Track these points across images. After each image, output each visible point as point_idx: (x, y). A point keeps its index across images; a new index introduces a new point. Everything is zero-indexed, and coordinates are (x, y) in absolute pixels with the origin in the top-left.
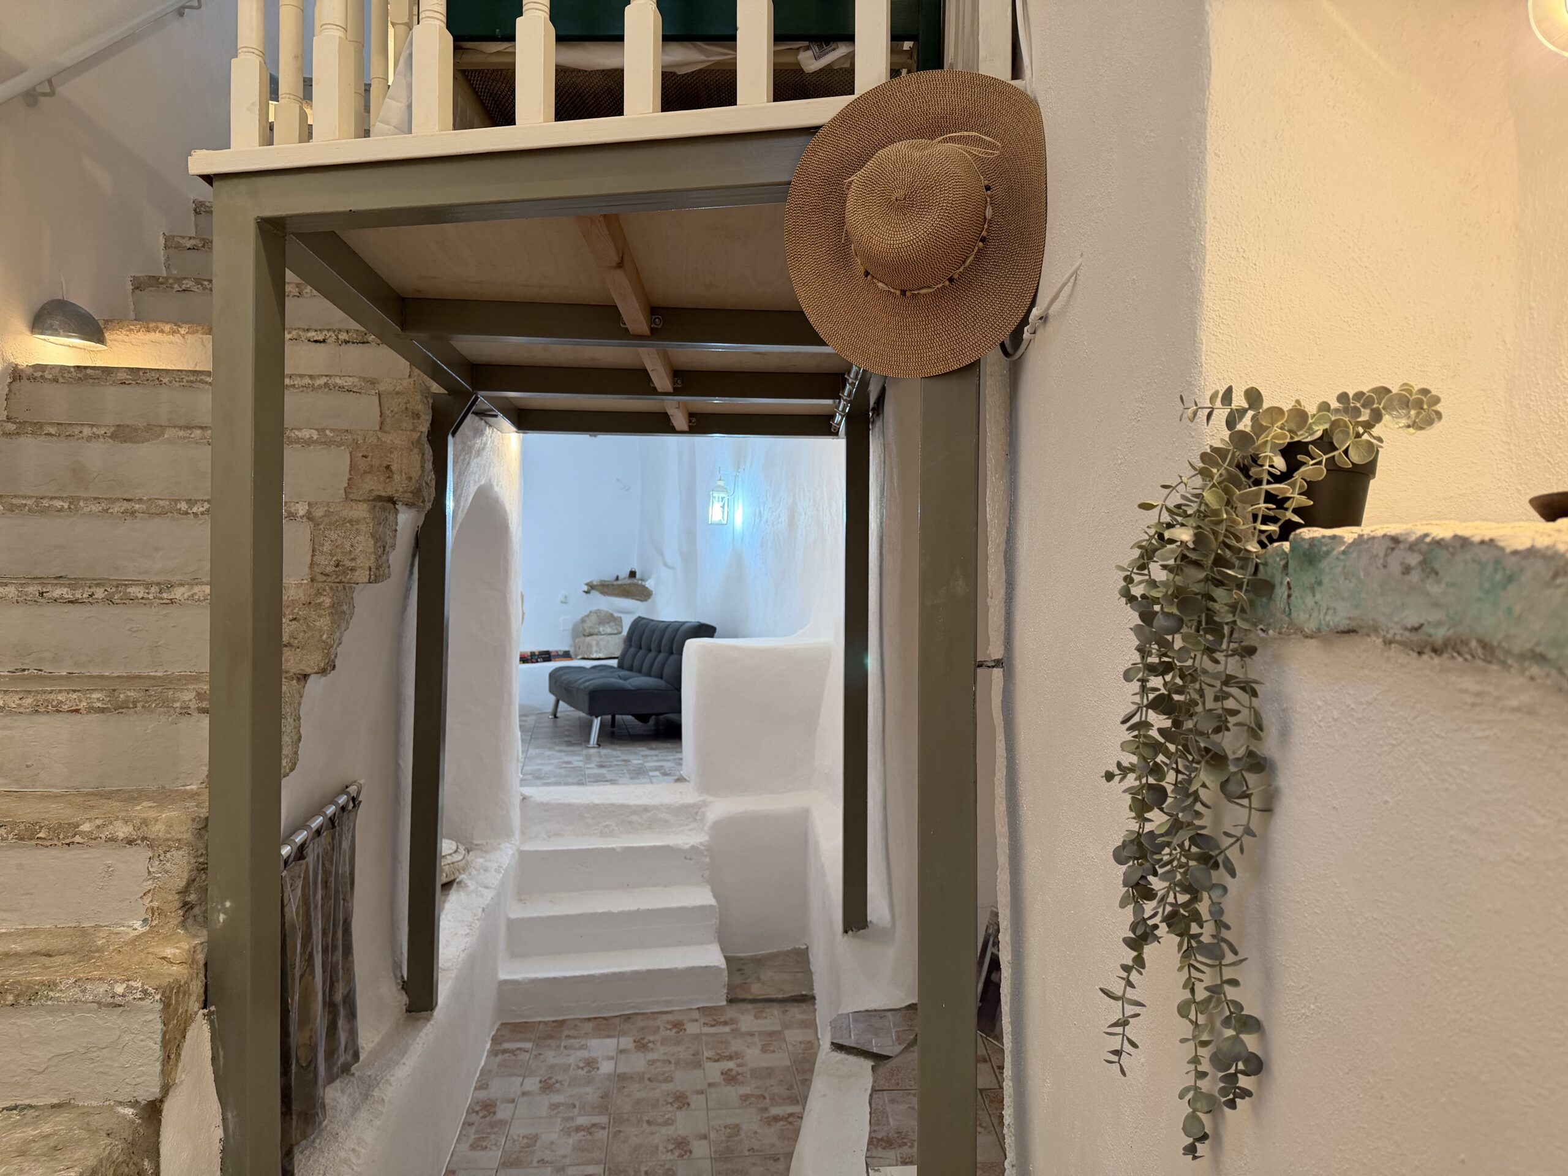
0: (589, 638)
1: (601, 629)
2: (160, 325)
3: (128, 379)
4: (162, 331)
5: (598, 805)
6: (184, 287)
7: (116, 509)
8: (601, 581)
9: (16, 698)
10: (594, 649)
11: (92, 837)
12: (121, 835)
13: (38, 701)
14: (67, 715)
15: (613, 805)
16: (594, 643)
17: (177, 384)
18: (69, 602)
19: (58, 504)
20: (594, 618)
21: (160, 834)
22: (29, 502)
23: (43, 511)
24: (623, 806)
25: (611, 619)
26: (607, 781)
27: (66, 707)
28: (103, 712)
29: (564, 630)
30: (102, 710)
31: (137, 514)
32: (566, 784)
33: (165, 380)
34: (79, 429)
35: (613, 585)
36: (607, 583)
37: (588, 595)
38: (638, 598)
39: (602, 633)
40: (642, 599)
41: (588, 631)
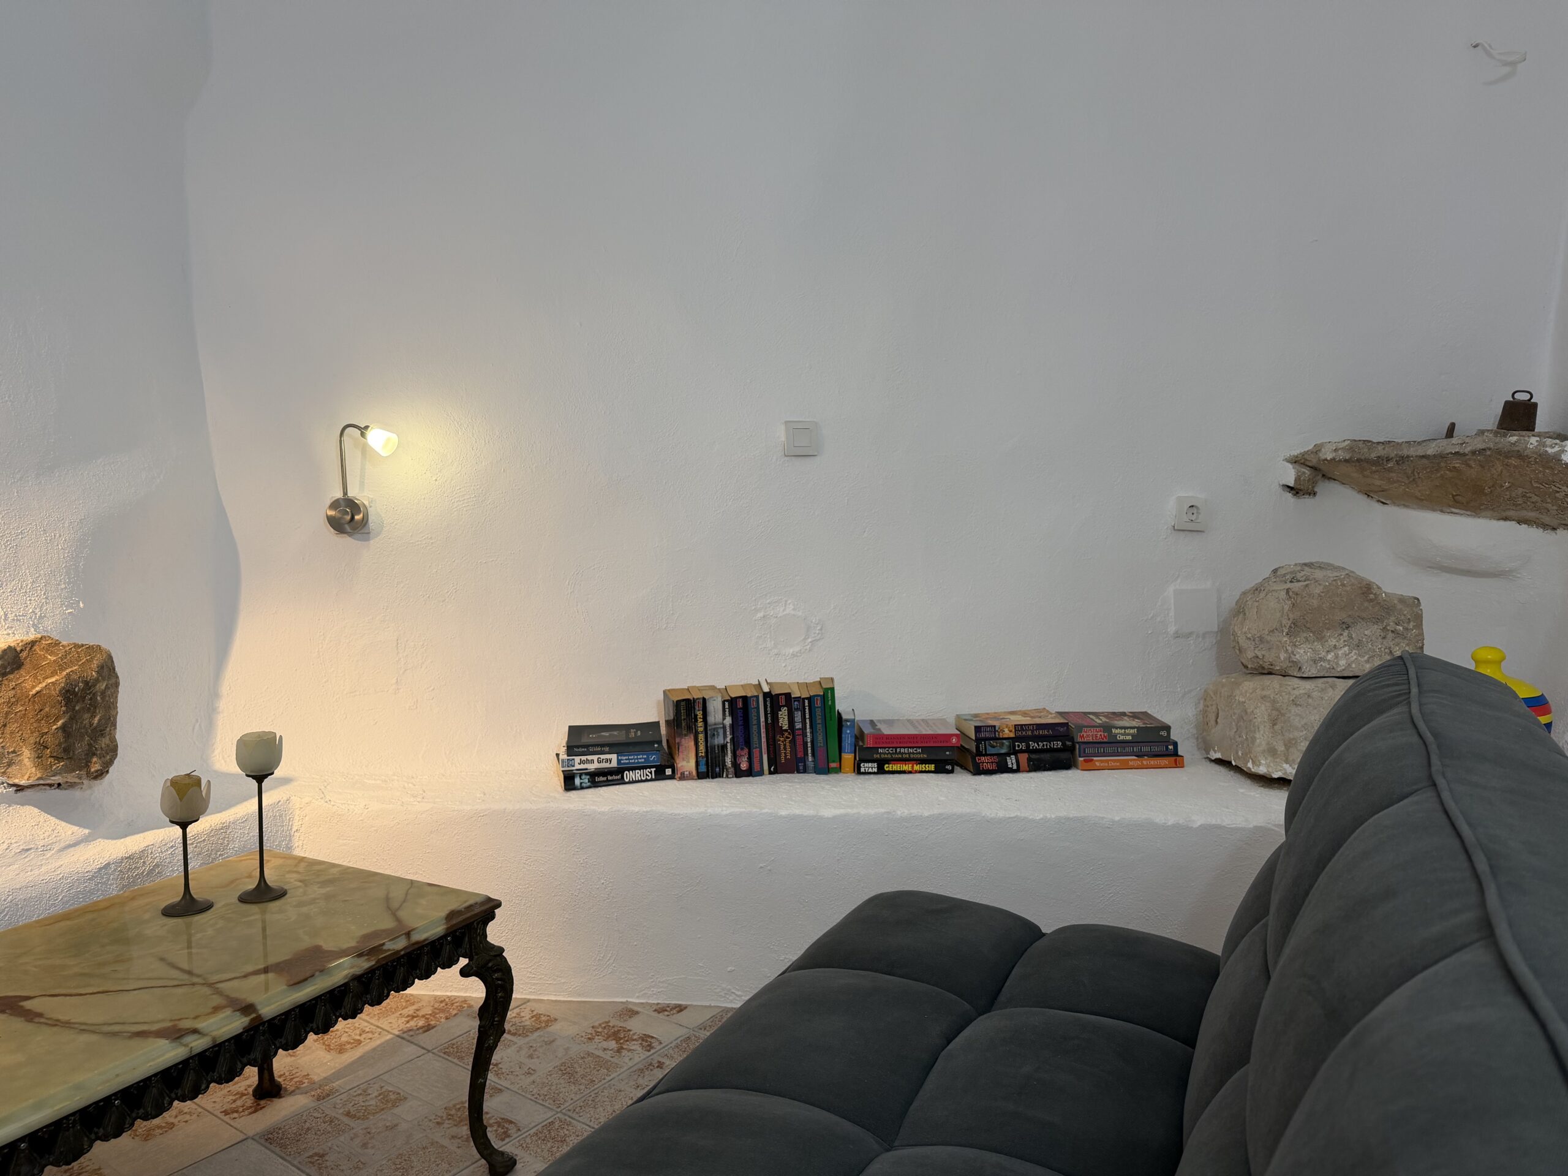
0: (1250, 685)
1: (1303, 653)
10: (1262, 738)
16: (1261, 713)
20: (1275, 605)
29: (1177, 635)
36: (1380, 451)
37: (1307, 501)
38: (1532, 515)
39: (1313, 672)
40: (1546, 519)
41: (1250, 654)
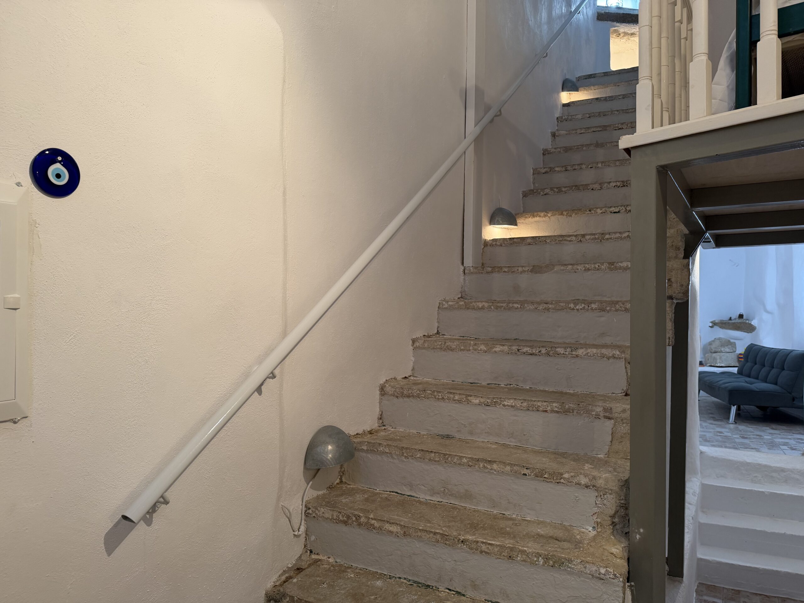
0: (714, 355)
1: (722, 349)
2: (539, 213)
3: (531, 242)
4: (540, 216)
5: (749, 463)
6: (545, 193)
7: (541, 308)
8: (721, 320)
9: (520, 402)
10: (718, 361)
11: (569, 481)
12: (583, 483)
13: (529, 405)
14: (542, 413)
15: (759, 465)
16: (718, 357)
17: (554, 243)
18: (530, 354)
19: (516, 305)
20: (717, 343)
21: (602, 485)
22: (504, 305)
23: (510, 309)
24: (766, 466)
25: (729, 343)
26: (752, 449)
27: (541, 409)
28: (558, 413)
30: (557, 412)
31: (550, 310)
32: (726, 447)
33: (548, 241)
34: (517, 268)
35: (729, 323)
36: (725, 322)
37: (712, 329)
38: (746, 331)
39: (723, 352)
40: (748, 332)
41: (714, 350)
